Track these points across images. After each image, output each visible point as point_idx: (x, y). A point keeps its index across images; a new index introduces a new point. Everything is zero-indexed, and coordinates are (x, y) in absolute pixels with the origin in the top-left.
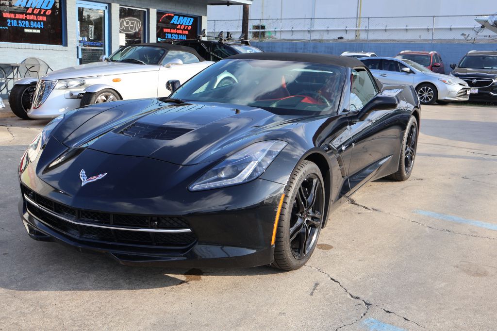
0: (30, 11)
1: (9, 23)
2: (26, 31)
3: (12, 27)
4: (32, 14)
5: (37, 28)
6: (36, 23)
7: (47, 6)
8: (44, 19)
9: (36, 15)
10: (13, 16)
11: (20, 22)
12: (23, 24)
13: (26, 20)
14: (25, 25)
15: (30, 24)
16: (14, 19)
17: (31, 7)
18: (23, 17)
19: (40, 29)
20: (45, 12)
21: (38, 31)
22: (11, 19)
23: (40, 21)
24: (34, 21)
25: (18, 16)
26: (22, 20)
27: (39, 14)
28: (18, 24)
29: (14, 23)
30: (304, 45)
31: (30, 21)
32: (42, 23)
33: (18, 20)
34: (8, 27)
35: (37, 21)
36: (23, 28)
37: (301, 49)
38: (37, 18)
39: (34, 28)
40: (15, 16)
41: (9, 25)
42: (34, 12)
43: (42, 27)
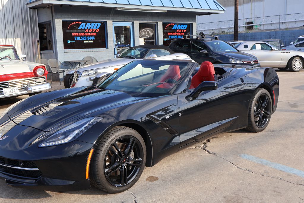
0: (87, 31)
1: (76, 39)
2: (85, 42)
3: (77, 41)
4: (88, 32)
5: (91, 40)
6: (92, 37)
7: (96, 27)
8: (95, 34)
9: (91, 33)
10: (78, 34)
11: (81, 37)
12: (83, 38)
13: (85, 36)
14: (84, 39)
15: (87, 38)
16: (78, 36)
17: (87, 29)
18: (83, 34)
19: (93, 40)
20: (95, 31)
21: (92, 42)
22: (77, 36)
23: (93, 36)
24: (89, 36)
25: (81, 34)
26: (83, 36)
27: (92, 32)
28: (80, 38)
29: (79, 38)
30: (276, 33)
31: (87, 36)
32: (94, 37)
33: (80, 36)
34: (75, 41)
35: (91, 36)
36: (83, 41)
37: (273, 35)
38: (91, 34)
39: (90, 40)
40: (79, 34)
41: (75, 40)
42: (90, 31)
43: (94, 39)
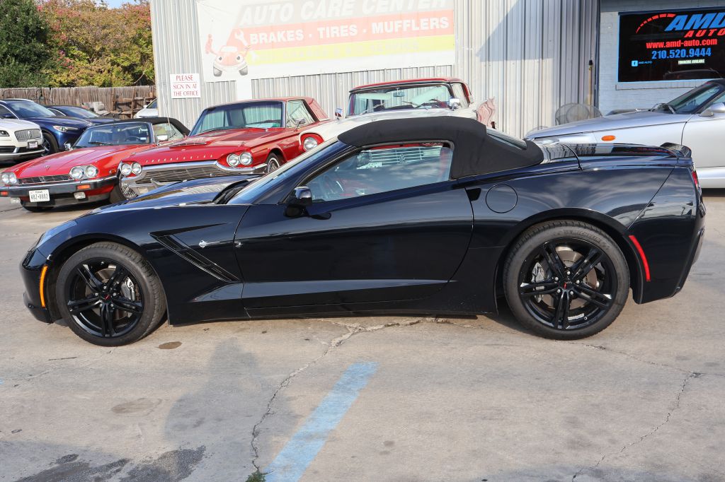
0: (690, 34)
1: (655, 55)
2: (681, 62)
3: (658, 61)
4: (694, 37)
5: (701, 57)
6: (703, 50)
7: (720, 23)
8: (714, 42)
9: (700, 39)
10: (661, 45)
11: (671, 52)
12: (676, 54)
13: (682, 47)
14: (680, 55)
15: (688, 53)
16: (662, 49)
17: (691, 29)
18: (678, 44)
19: (706, 58)
20: (716, 33)
21: (702, 61)
22: (657, 49)
23: (706, 47)
24: (695, 48)
25: (669, 44)
26: (675, 48)
27: (706, 37)
28: (668, 54)
29: (663, 55)
31: (687, 49)
32: (709, 49)
33: (668, 50)
34: (653, 60)
35: (700, 47)
36: (677, 60)
38: (701, 43)
39: (695, 58)
40: (665, 45)
41: (653, 58)
42: (697, 35)
43: (709, 54)
